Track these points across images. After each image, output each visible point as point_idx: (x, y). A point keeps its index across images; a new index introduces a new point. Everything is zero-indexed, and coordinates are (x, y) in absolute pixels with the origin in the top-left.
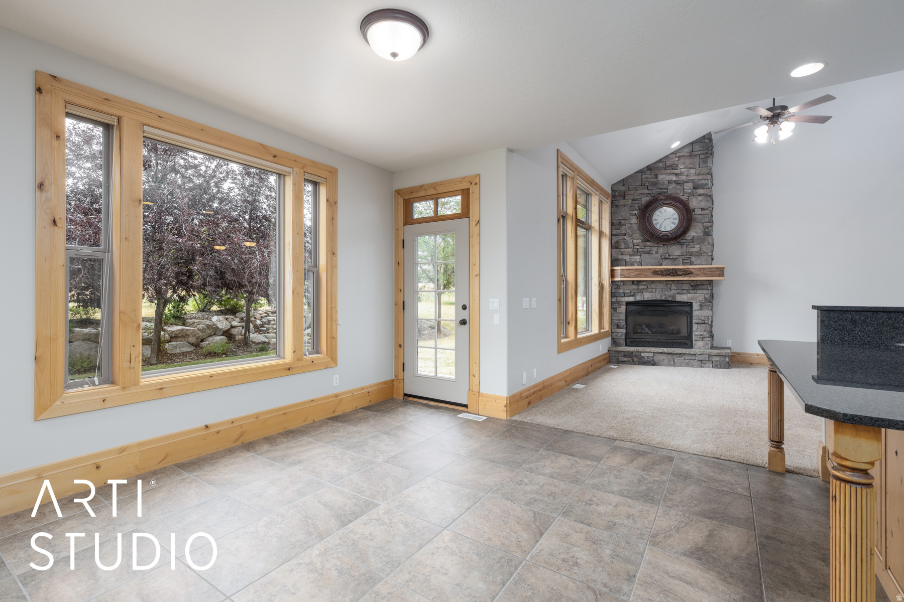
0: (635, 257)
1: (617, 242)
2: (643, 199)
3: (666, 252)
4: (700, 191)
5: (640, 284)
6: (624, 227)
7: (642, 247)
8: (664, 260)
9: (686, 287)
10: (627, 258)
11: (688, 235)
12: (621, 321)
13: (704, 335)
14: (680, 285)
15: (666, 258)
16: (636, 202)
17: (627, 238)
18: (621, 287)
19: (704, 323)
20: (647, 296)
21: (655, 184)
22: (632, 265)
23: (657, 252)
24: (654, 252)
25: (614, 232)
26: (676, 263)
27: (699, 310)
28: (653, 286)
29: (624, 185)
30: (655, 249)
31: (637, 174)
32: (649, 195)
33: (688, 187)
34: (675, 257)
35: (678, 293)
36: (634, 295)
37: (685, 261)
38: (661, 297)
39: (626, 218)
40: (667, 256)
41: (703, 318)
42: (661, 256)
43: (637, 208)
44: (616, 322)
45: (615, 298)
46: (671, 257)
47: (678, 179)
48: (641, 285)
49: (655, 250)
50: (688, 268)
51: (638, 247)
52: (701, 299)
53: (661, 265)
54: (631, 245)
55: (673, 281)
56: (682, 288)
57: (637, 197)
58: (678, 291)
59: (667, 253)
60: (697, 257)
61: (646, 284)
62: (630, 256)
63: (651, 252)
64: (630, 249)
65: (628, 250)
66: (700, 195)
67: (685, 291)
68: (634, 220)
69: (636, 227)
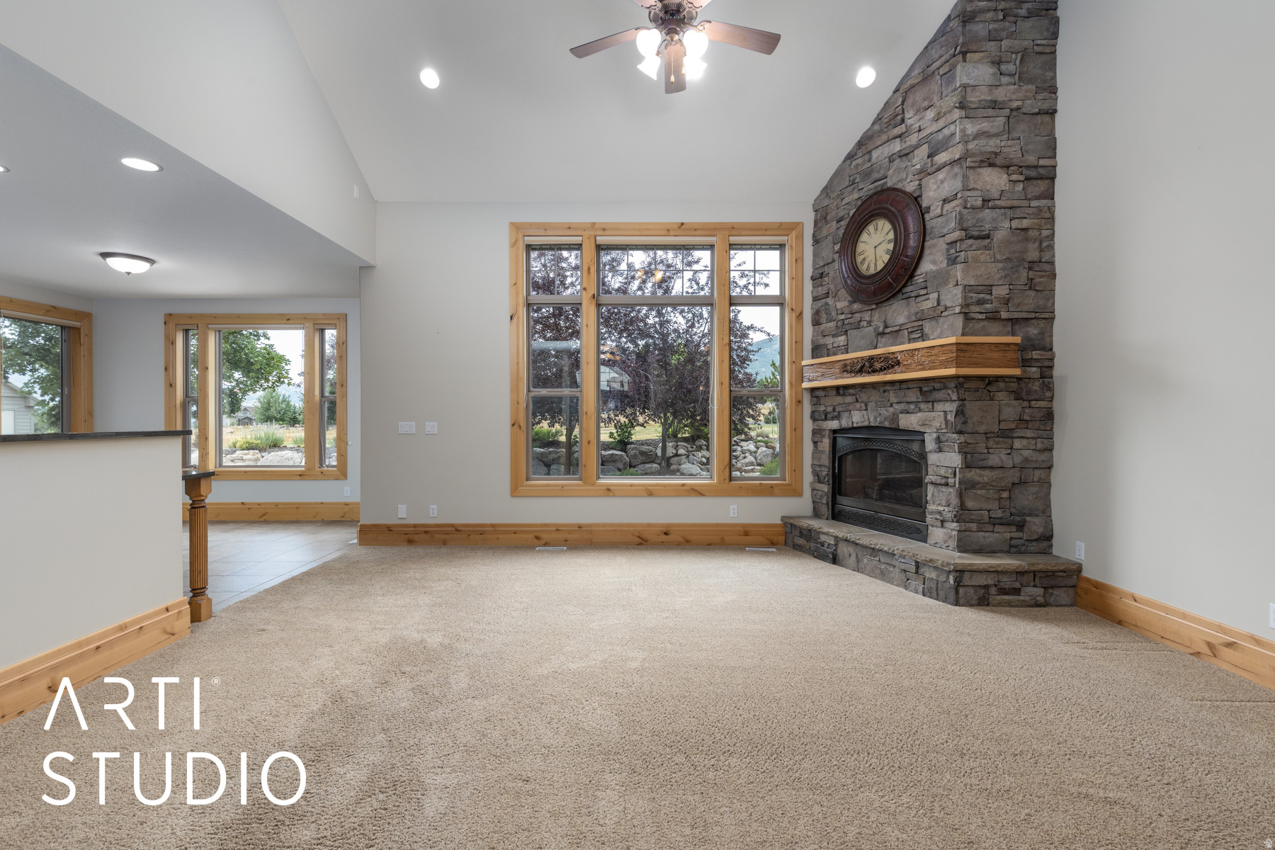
0: (840, 337)
1: (818, 313)
3: (883, 318)
5: (845, 392)
6: (827, 279)
7: (849, 315)
8: (879, 337)
10: (829, 340)
11: (918, 273)
12: (822, 469)
13: (944, 513)
14: (903, 392)
15: (883, 334)
17: (830, 301)
19: (947, 484)
20: (857, 418)
21: (868, 173)
23: (869, 323)
24: (865, 324)
25: (816, 292)
27: (935, 452)
30: (867, 316)
33: (920, 156)
34: (895, 329)
35: (902, 412)
36: (838, 417)
37: (913, 333)
38: (875, 419)
40: (885, 327)
41: (942, 472)
42: (876, 329)
44: (819, 469)
45: (817, 423)
46: (891, 327)
47: (903, 146)
48: (847, 394)
49: (867, 319)
51: (843, 317)
52: (938, 425)
53: (876, 347)
54: (834, 314)
56: (907, 399)
58: (902, 406)
59: (884, 321)
60: (934, 323)
62: (834, 336)
63: (861, 323)
64: (833, 324)
65: (830, 325)
66: (939, 169)
67: (912, 407)
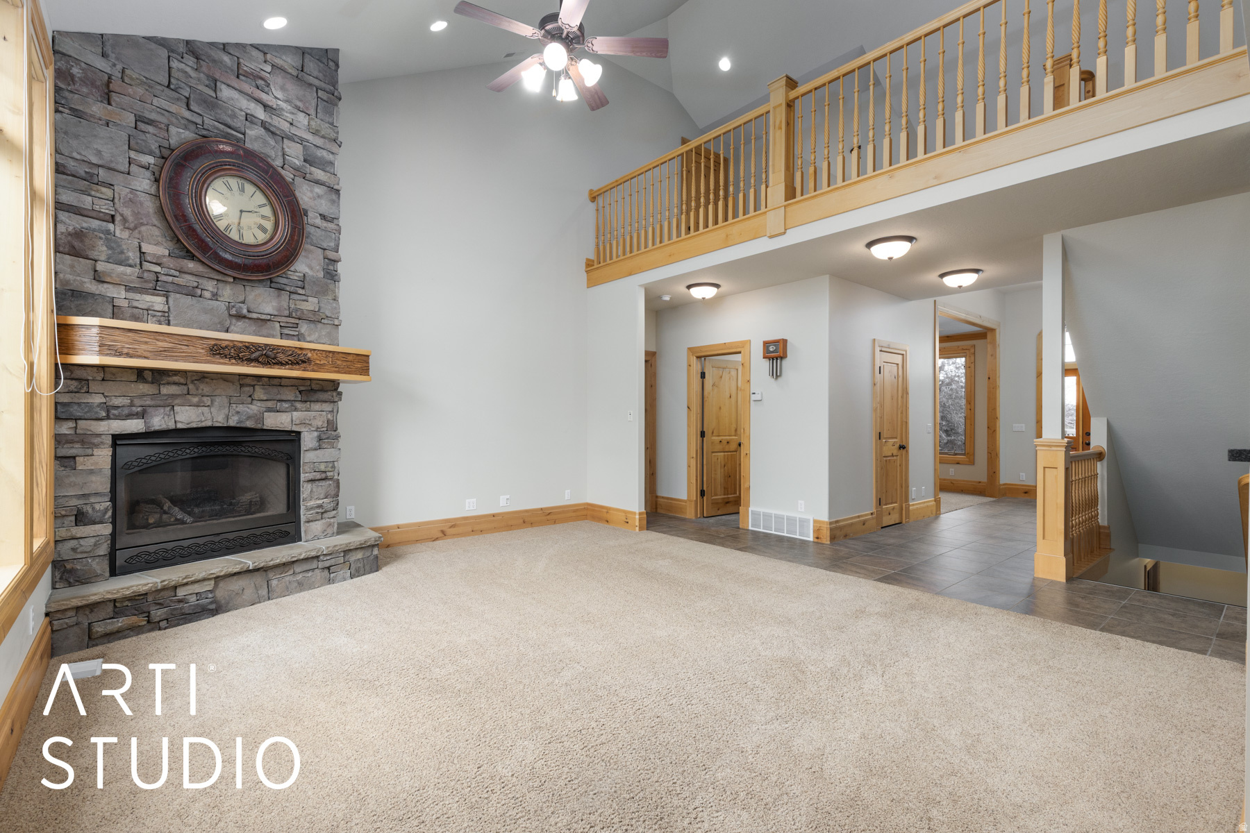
0: (148, 298)
1: (79, 234)
2: (173, 130)
3: (242, 298)
4: (319, 174)
5: (166, 379)
6: (108, 192)
7: (173, 272)
8: (234, 321)
9: (290, 394)
10: (119, 294)
11: (292, 269)
12: (92, 500)
13: (325, 505)
14: (275, 390)
15: (240, 317)
16: (150, 129)
17: (118, 231)
18: (93, 387)
19: (325, 479)
20: (187, 416)
21: (212, 104)
22: (136, 318)
23: (215, 296)
24: (207, 294)
25: (68, 197)
26: (265, 332)
27: (316, 449)
28: (205, 388)
29: (104, 55)
30: (210, 286)
31: (153, 46)
32: (193, 127)
33: (295, 153)
34: (264, 317)
35: (269, 410)
36: (142, 415)
37: (286, 331)
38: (227, 418)
39: (112, 165)
40: (245, 311)
41: (322, 467)
42: (228, 309)
43: (154, 146)
44: (74, 502)
45: (71, 424)
46: (255, 316)
47: (269, 120)
48: (168, 383)
49: (211, 289)
50: (301, 349)
51: (158, 269)
52: (320, 424)
53: (227, 331)
54: (133, 256)
55: (259, 377)
56: (279, 397)
57: (153, 116)
58: (270, 404)
59: (243, 302)
60: (312, 326)
61: (182, 381)
62: (129, 289)
63: (199, 292)
64: (129, 270)
65: (121, 269)
66: (317, 182)
67: (286, 405)
68: (143, 183)
69: (149, 206)
